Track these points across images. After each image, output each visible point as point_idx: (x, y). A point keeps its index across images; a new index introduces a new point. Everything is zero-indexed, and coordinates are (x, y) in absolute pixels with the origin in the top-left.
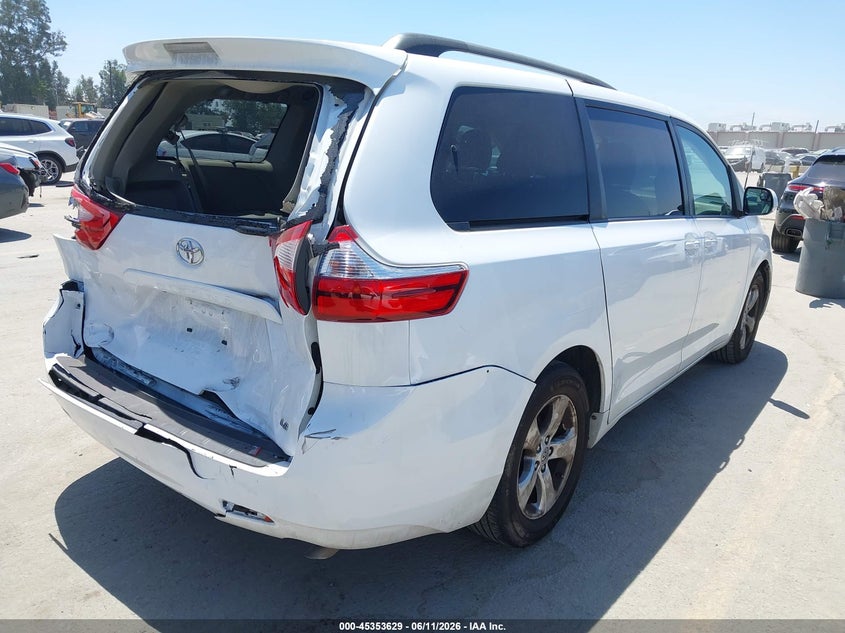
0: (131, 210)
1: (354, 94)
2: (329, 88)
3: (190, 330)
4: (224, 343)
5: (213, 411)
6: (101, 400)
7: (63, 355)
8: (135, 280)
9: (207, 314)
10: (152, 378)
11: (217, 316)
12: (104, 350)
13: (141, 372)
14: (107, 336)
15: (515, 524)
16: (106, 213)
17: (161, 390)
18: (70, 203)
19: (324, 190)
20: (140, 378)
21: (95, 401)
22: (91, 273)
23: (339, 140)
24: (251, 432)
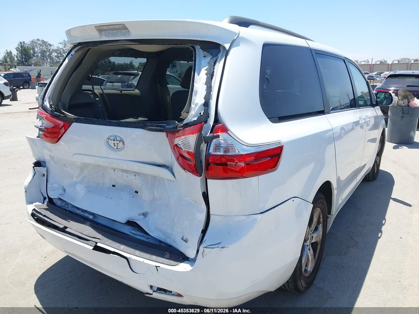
0: (77, 121)
1: (214, 50)
2: (199, 47)
3: (114, 186)
4: (137, 192)
5: (134, 232)
6: (67, 230)
7: (37, 203)
8: (79, 160)
9: (125, 177)
10: (93, 214)
11: (131, 177)
12: (60, 199)
13: (86, 211)
14: (61, 191)
15: (302, 281)
16: (61, 123)
17: (99, 221)
18: (37, 118)
19: (206, 104)
20: (86, 215)
21: (63, 230)
22: (50, 156)
23: (211, 76)
24: (158, 243)
